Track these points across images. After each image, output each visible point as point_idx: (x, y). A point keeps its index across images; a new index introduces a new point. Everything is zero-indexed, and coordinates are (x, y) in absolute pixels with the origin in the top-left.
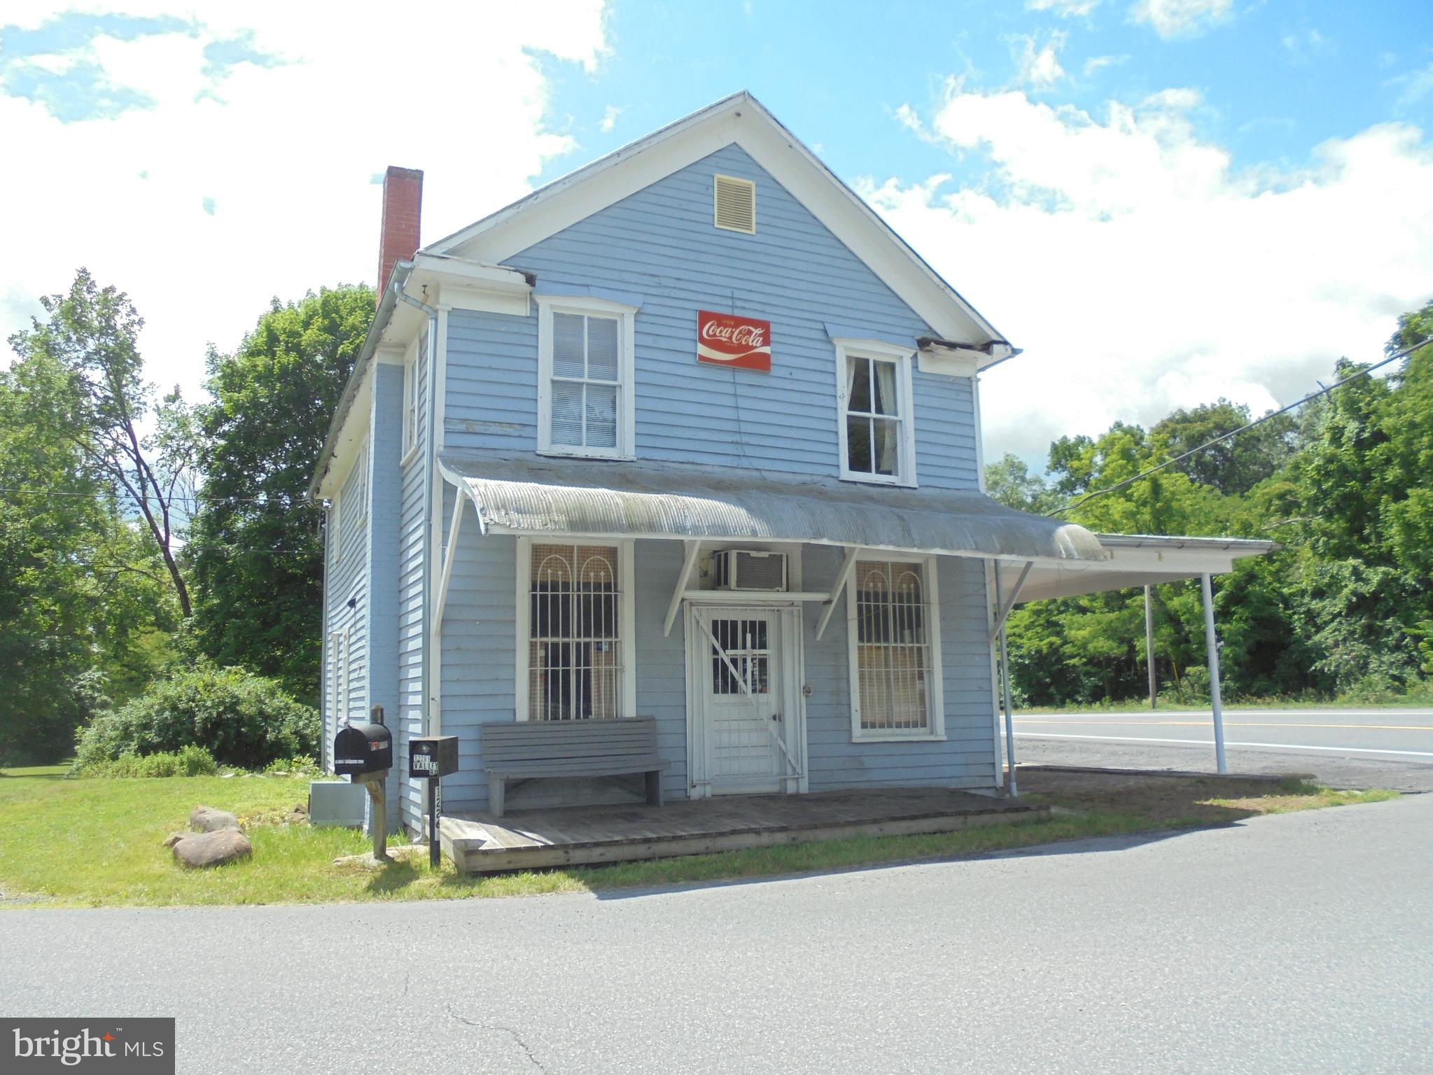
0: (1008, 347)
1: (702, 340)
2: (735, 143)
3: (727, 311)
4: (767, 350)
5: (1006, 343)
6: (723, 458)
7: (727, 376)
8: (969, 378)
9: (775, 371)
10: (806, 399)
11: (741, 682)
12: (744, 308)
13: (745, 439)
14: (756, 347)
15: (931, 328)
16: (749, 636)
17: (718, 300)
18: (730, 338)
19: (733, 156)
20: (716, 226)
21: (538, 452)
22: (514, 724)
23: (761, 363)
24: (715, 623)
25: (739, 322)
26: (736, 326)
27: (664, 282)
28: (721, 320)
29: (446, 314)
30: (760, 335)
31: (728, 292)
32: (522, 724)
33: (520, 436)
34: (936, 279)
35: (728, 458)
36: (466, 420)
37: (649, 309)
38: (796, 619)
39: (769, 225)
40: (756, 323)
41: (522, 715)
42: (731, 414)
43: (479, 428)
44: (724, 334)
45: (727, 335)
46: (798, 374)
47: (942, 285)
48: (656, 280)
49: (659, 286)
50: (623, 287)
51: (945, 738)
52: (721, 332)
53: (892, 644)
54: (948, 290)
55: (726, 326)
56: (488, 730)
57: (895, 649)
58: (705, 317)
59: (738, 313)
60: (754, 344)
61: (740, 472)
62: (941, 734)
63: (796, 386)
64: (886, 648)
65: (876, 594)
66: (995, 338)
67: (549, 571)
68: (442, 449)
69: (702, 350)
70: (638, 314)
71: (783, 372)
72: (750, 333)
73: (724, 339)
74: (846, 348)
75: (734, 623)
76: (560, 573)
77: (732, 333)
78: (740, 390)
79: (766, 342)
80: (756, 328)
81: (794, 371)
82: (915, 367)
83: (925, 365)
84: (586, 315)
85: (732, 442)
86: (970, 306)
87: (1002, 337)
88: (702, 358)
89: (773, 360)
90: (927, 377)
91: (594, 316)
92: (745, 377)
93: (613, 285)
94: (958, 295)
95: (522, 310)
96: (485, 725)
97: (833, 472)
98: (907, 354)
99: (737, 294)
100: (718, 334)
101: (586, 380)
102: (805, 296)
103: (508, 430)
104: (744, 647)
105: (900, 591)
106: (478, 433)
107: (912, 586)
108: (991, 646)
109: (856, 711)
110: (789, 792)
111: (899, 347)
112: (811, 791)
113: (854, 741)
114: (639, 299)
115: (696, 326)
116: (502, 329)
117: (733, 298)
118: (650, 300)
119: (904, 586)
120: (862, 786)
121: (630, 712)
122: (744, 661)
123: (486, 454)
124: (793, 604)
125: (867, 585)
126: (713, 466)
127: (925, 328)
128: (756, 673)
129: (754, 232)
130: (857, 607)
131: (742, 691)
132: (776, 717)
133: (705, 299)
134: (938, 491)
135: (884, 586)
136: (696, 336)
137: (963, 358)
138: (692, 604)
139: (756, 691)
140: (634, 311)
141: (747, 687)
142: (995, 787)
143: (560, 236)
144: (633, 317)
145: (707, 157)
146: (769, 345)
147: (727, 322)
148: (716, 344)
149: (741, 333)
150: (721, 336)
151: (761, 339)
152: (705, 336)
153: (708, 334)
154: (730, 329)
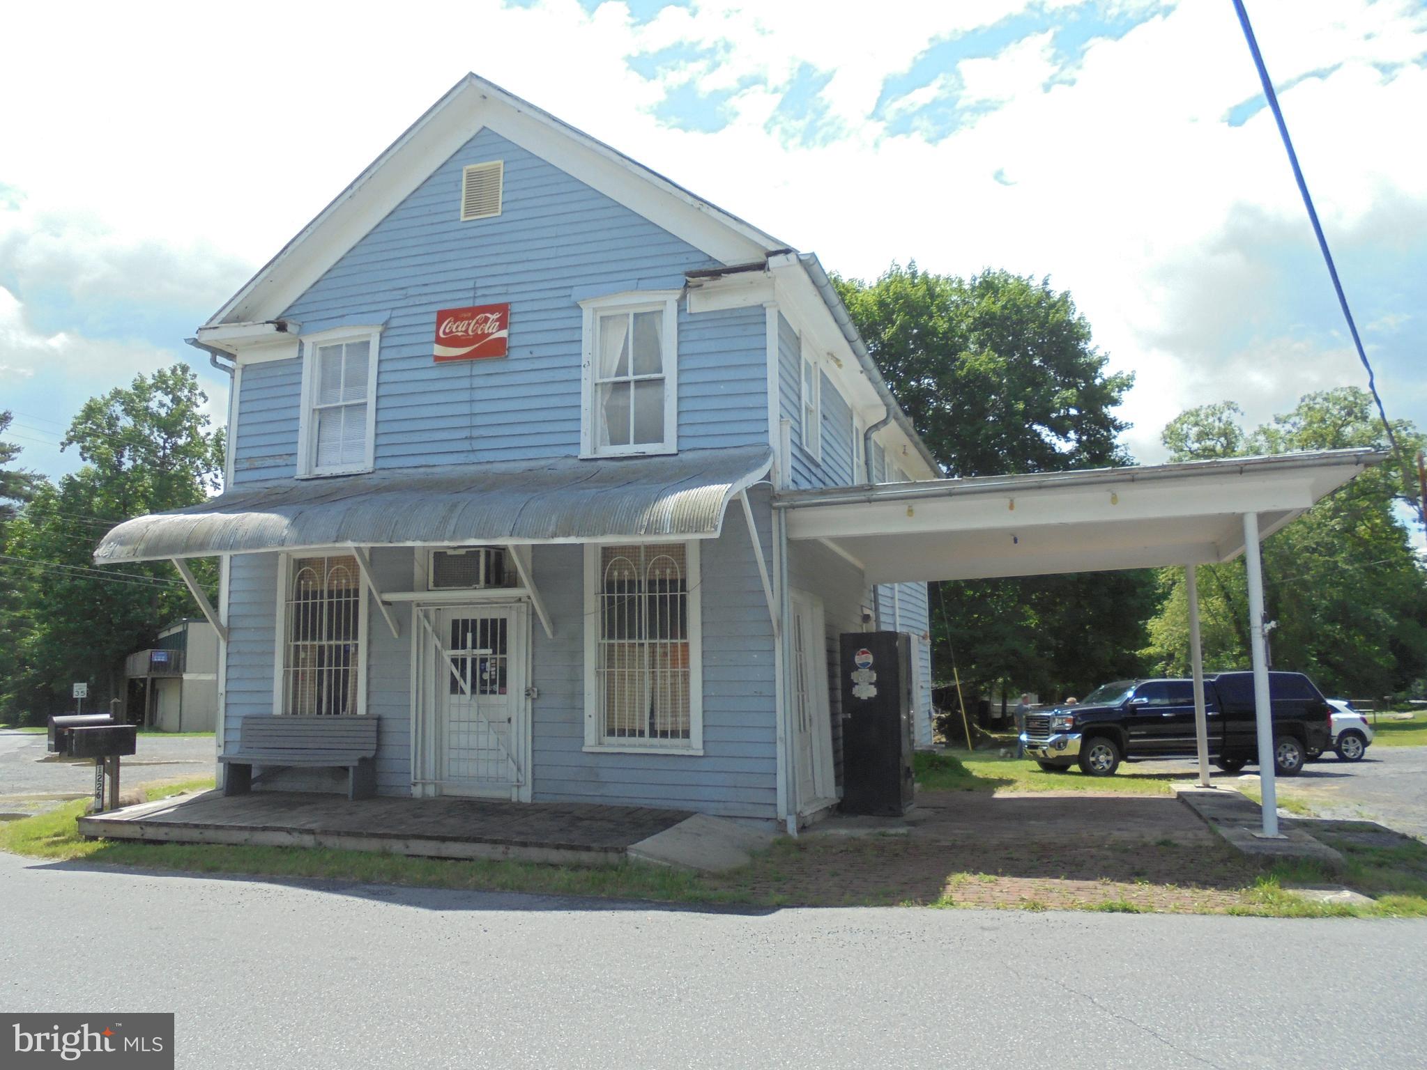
0: (792, 256)
1: (439, 341)
2: (484, 128)
3: (468, 304)
4: (503, 334)
5: (787, 251)
6: (456, 456)
7: (464, 370)
8: (762, 305)
9: (514, 354)
10: (547, 376)
11: (461, 682)
12: (484, 296)
13: (476, 433)
14: (492, 333)
15: (710, 257)
16: (469, 636)
17: (460, 295)
18: (466, 331)
19: (482, 141)
20: (463, 219)
21: (296, 477)
22: (271, 718)
23: (497, 349)
24: (455, 623)
25: (474, 311)
26: (473, 318)
27: (411, 292)
28: (456, 315)
29: (240, 371)
30: (497, 320)
31: (470, 284)
32: (276, 717)
33: (287, 465)
34: (690, 199)
35: (463, 455)
36: (250, 458)
37: (394, 323)
38: (524, 617)
39: (516, 200)
40: (492, 309)
41: (277, 709)
42: (465, 409)
43: (258, 464)
44: (459, 329)
45: (464, 329)
46: (538, 352)
47: (697, 204)
48: (404, 292)
49: (406, 297)
50: (374, 307)
51: (701, 753)
52: (457, 327)
53: (646, 642)
54: (705, 208)
55: (462, 320)
56: (249, 722)
57: (653, 646)
58: (442, 316)
59: (480, 302)
60: (490, 331)
61: (473, 468)
62: (696, 743)
63: (538, 365)
64: (642, 645)
65: (621, 583)
66: (772, 248)
67: (302, 582)
68: (232, 486)
69: (439, 350)
70: (386, 325)
71: (525, 353)
72: (487, 319)
73: (460, 334)
74: (595, 310)
75: (474, 621)
76: (311, 583)
77: (469, 324)
78: (479, 382)
79: (503, 324)
80: (492, 314)
81: (532, 349)
82: (681, 309)
83: (696, 304)
84: (344, 343)
85: (466, 438)
86: (736, 219)
87: (783, 244)
88: (437, 358)
89: (513, 342)
90: (702, 318)
91: (349, 342)
92: (482, 367)
93: (364, 309)
94: (719, 210)
95: (292, 353)
96: (245, 717)
97: (570, 451)
98: (672, 298)
99: (480, 283)
100: (454, 330)
101: (341, 403)
102: (553, 264)
103: (280, 462)
104: (464, 647)
105: (652, 577)
106: (257, 468)
107: (668, 571)
108: (776, 640)
109: (590, 716)
110: (513, 800)
111: (662, 292)
112: (534, 801)
113: (585, 749)
114: (386, 315)
115: (434, 327)
116: (280, 373)
117: (475, 288)
118: (395, 313)
119: (657, 572)
120: (598, 801)
121: (361, 710)
122: (464, 661)
123: (259, 485)
124: (520, 600)
125: (610, 574)
126: (445, 466)
127: (703, 258)
128: (493, 673)
129: (499, 214)
130: (600, 599)
131: (463, 692)
132: (509, 720)
133: (448, 296)
134: (708, 453)
135: (631, 573)
136: (433, 337)
137: (751, 283)
138: (418, 605)
139: (493, 692)
140: (380, 329)
141: (467, 688)
142: (776, 819)
143: (327, 276)
144: (378, 335)
145: (457, 152)
146: (506, 328)
147: (465, 315)
148: (452, 341)
149: (477, 322)
150: (458, 331)
151: (498, 323)
152: (442, 335)
153: (444, 333)
154: (467, 322)
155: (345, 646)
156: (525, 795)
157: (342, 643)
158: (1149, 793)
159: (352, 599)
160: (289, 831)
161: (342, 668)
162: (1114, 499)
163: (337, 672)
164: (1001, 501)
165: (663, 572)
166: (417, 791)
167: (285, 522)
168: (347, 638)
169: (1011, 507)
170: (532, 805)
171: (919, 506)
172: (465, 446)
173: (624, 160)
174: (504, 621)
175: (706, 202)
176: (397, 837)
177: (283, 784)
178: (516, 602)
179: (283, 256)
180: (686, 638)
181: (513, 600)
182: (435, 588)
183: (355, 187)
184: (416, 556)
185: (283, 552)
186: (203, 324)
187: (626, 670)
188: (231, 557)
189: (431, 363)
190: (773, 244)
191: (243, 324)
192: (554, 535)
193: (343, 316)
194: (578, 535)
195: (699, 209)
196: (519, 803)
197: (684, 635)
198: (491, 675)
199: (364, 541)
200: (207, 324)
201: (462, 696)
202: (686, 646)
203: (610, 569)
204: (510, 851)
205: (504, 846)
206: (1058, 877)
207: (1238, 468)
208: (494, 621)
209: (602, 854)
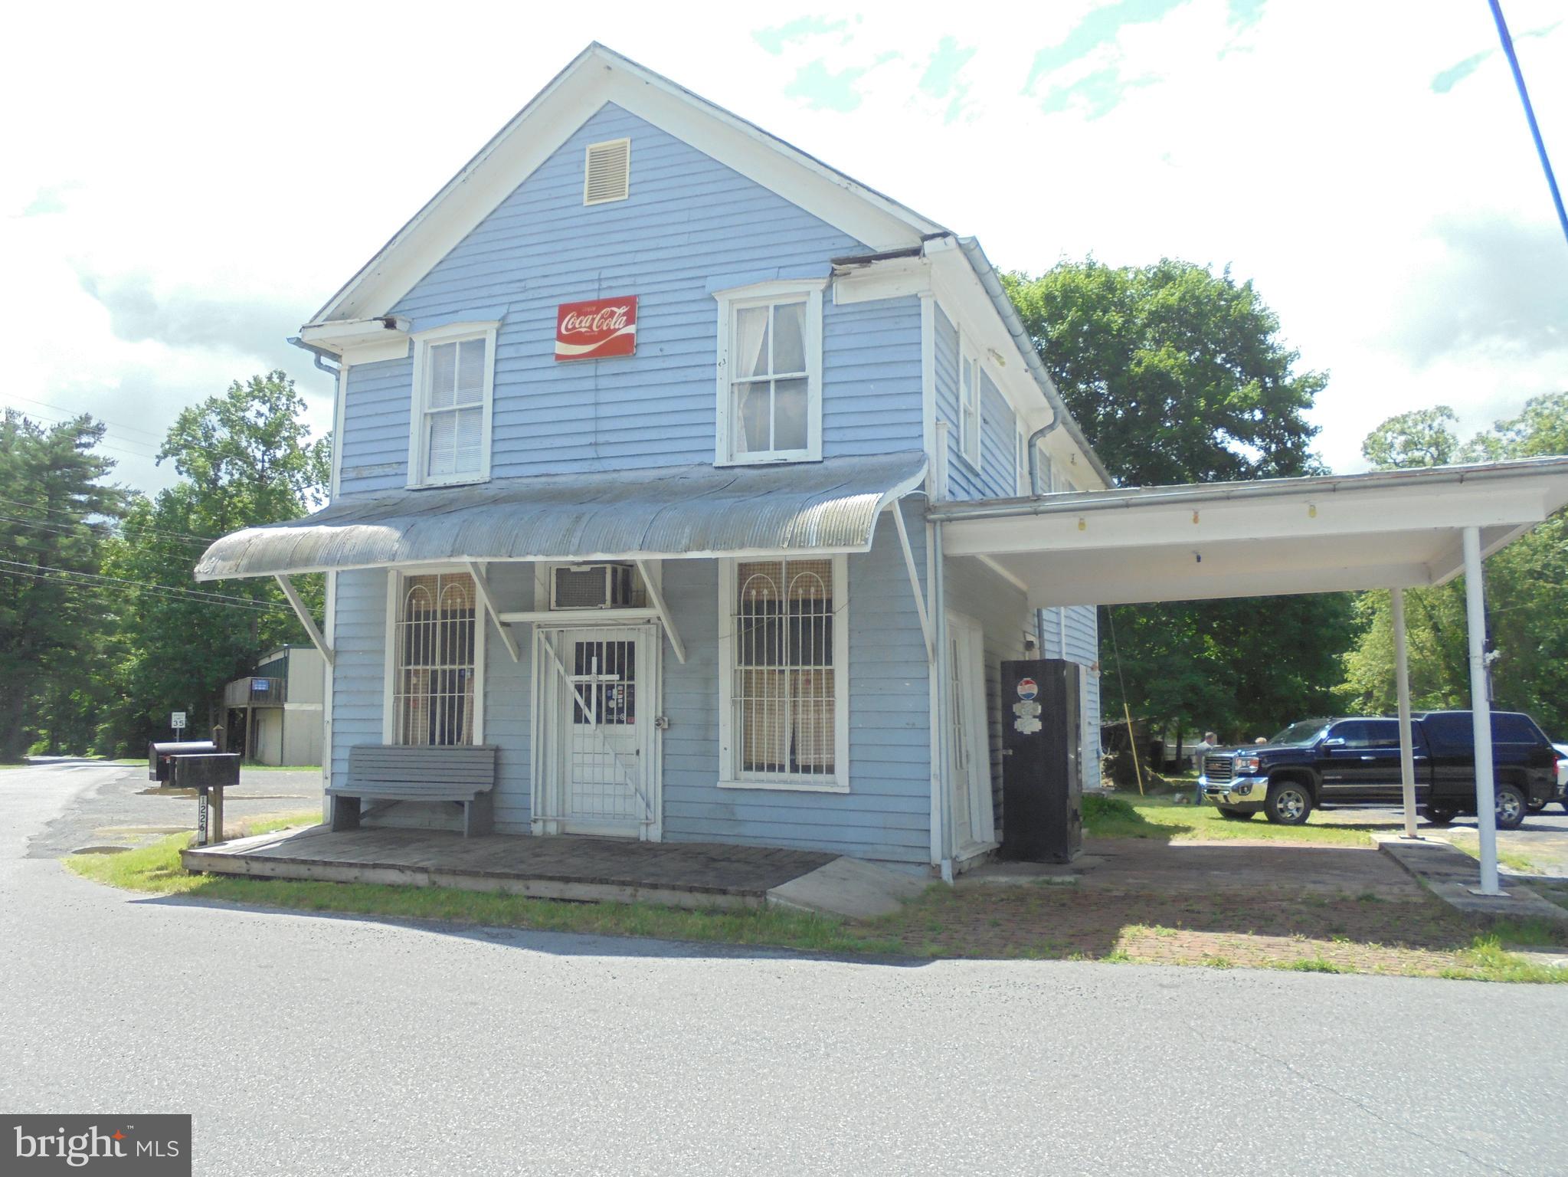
0: (950, 240)
1: (561, 338)
2: (608, 102)
3: (593, 297)
4: (631, 329)
5: (945, 234)
6: (580, 464)
7: (588, 369)
8: (916, 295)
9: (643, 352)
10: (680, 376)
11: (586, 711)
12: (611, 288)
13: (602, 438)
14: (619, 329)
15: (859, 242)
16: (594, 660)
17: (583, 287)
18: (591, 327)
19: (608, 117)
20: (586, 203)
21: (407, 488)
22: (381, 748)
23: (624, 347)
24: (579, 646)
25: (599, 305)
26: (597, 312)
27: (531, 284)
28: (580, 309)
29: (346, 373)
30: (624, 314)
31: (594, 275)
32: (386, 748)
33: (396, 474)
34: (836, 178)
35: (587, 462)
36: (357, 467)
37: (512, 318)
38: (654, 640)
39: (644, 182)
40: (618, 302)
41: (387, 739)
42: (590, 412)
43: (365, 474)
44: (583, 324)
45: (588, 325)
46: (669, 349)
47: (845, 183)
48: (523, 284)
49: (525, 290)
50: (489, 302)
51: (847, 790)
52: (581, 322)
53: (787, 668)
54: (853, 188)
55: (586, 314)
56: (359, 751)
57: (794, 672)
58: (564, 310)
59: (606, 295)
60: (617, 327)
61: (594, 477)
62: (841, 780)
63: (667, 363)
64: (782, 672)
65: (759, 603)
66: (928, 231)
67: (414, 601)
68: (338, 497)
69: (562, 348)
70: (503, 321)
71: (654, 351)
72: (613, 314)
73: (583, 330)
74: (731, 302)
75: (600, 645)
76: (423, 602)
77: (593, 319)
78: (603, 383)
79: (631, 319)
80: (619, 308)
81: (662, 346)
82: (826, 301)
83: (843, 295)
84: (458, 341)
85: (591, 444)
86: (887, 199)
87: (939, 227)
88: (559, 357)
89: (641, 338)
90: (849, 309)
91: (464, 340)
92: (608, 367)
93: (479, 303)
94: (869, 189)
95: (403, 353)
96: (354, 747)
97: (705, 458)
98: (815, 289)
99: (606, 273)
100: (577, 326)
101: (455, 407)
102: (685, 251)
103: (388, 470)
104: (589, 672)
105: (794, 597)
106: (364, 478)
107: (813, 590)
108: (931, 667)
109: (725, 749)
110: (641, 839)
111: (805, 281)
112: (665, 841)
113: (719, 785)
114: (503, 310)
115: (555, 323)
116: (388, 375)
117: (600, 280)
118: (514, 308)
119: (800, 591)
120: (732, 841)
121: (478, 740)
122: (589, 687)
123: (367, 496)
124: (649, 621)
125: (748, 593)
126: (568, 475)
127: (852, 244)
128: (620, 701)
129: (626, 197)
130: (736, 621)
131: (587, 721)
132: (638, 752)
133: (571, 289)
134: (856, 460)
135: (771, 592)
136: (554, 334)
137: (905, 270)
138: (539, 627)
139: (620, 722)
140: (496, 325)
141: (592, 716)
142: (929, 864)
143: (438, 269)
144: (495, 331)
145: (579, 130)
146: (634, 323)
147: (589, 309)
148: (574, 338)
149: (602, 317)
150: (581, 327)
151: (625, 318)
152: (564, 331)
153: (567, 329)
154: (591, 317)
155: (460, 671)
156: (655, 834)
157: (456, 667)
158: (1346, 844)
159: (467, 620)
160: (401, 869)
161: (456, 695)
162: (1313, 511)
163: (452, 699)
164: (1185, 513)
165: (807, 592)
166: (537, 829)
167: (397, 535)
168: (462, 663)
169: (1196, 520)
170: (662, 844)
171: (1092, 518)
172: (590, 453)
173: (764, 135)
174: (631, 645)
175: (854, 181)
176: (518, 877)
177: (392, 820)
178: (644, 624)
179: (391, 247)
180: (831, 665)
181: (641, 621)
182: (557, 608)
183: (469, 170)
184: (537, 573)
185: (392, 568)
186: (306, 322)
187: (765, 699)
188: (337, 573)
189: (552, 361)
190: (930, 227)
191: (349, 321)
192: (687, 549)
193: (457, 311)
194: (713, 549)
195: (847, 188)
196: (648, 842)
197: (829, 661)
198: (617, 704)
199: (481, 556)
200: (311, 321)
201: (587, 725)
202: (831, 673)
203: (748, 588)
204: (639, 893)
205: (633, 888)
206: (1245, 932)
207: (1457, 476)
208: (621, 644)
209: (739, 899)
